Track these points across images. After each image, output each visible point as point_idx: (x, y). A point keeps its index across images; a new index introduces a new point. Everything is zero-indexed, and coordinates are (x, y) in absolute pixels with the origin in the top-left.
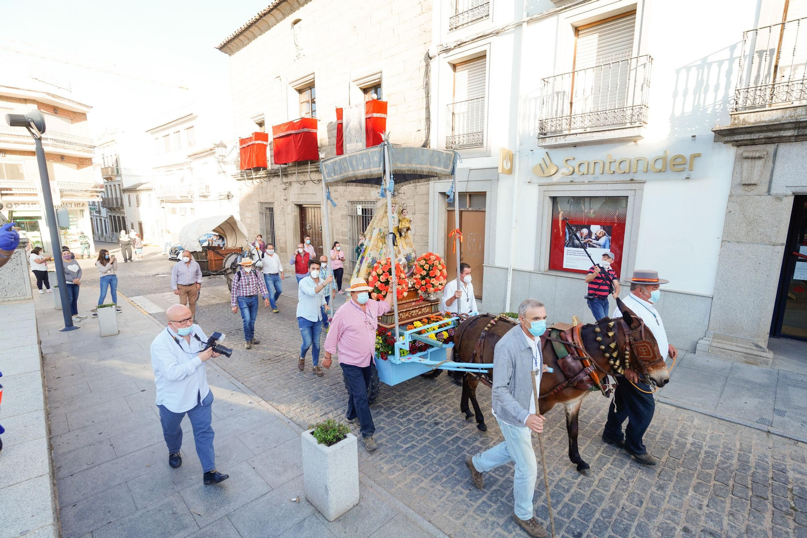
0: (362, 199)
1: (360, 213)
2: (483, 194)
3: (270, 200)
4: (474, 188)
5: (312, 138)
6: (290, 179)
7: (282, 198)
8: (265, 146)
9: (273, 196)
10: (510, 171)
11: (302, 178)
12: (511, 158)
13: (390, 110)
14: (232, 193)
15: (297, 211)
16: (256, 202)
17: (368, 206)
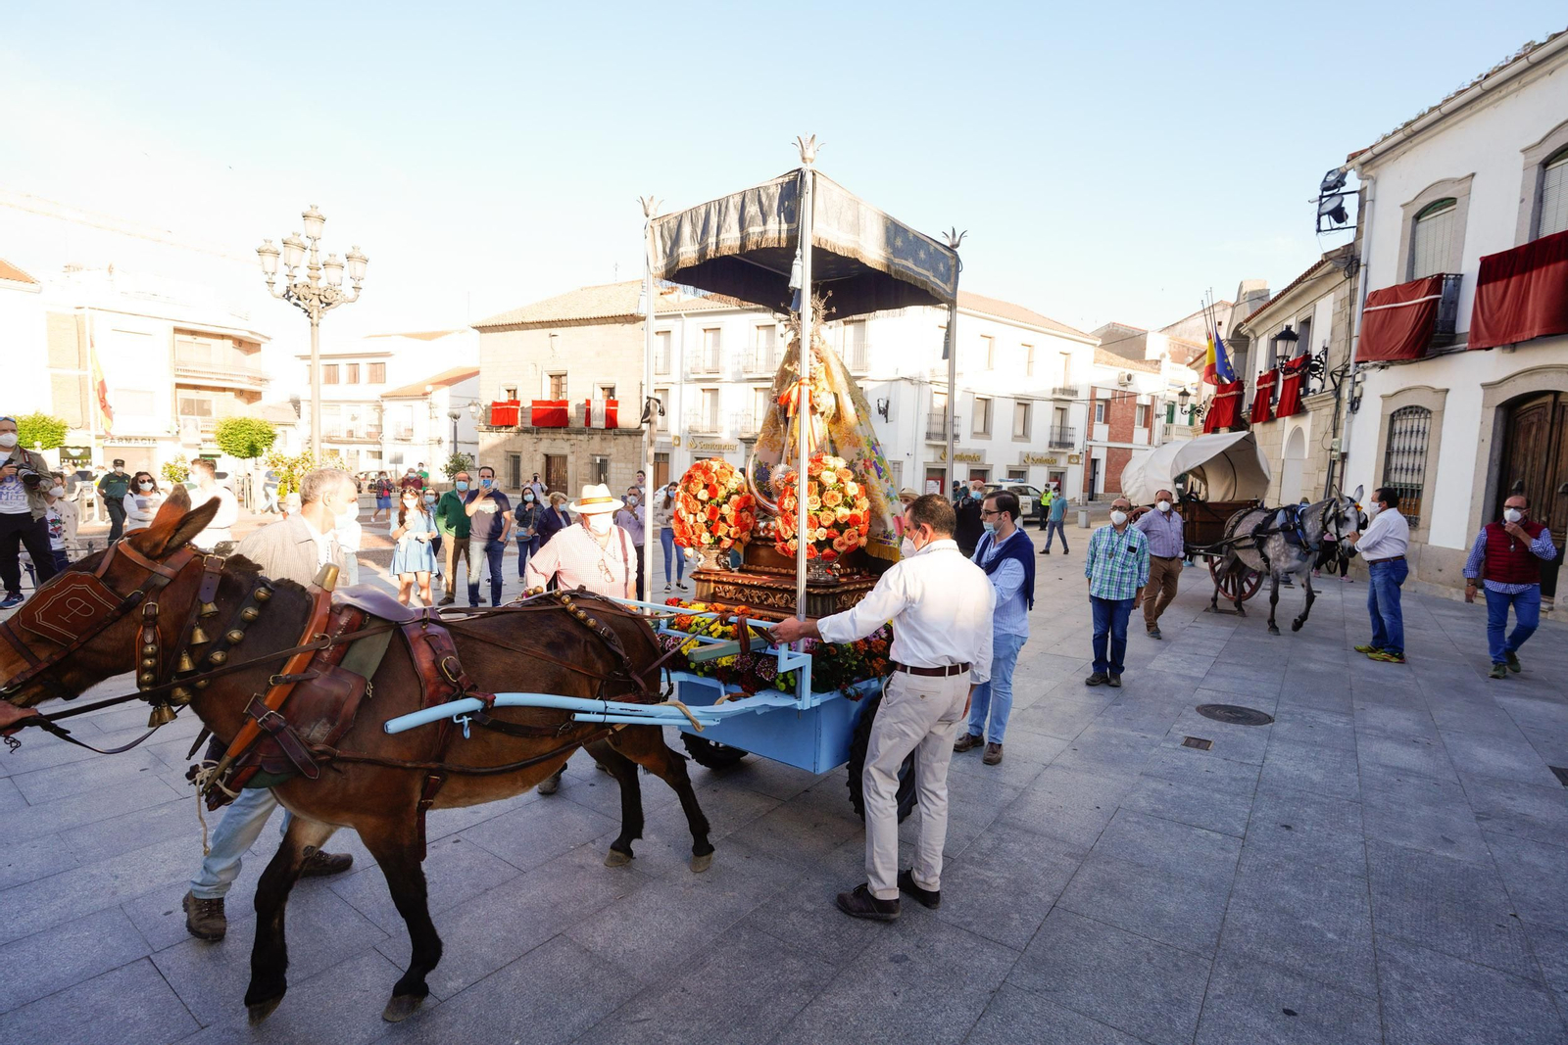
0: (600, 453)
1: (598, 462)
2: (668, 454)
3: (518, 450)
4: (663, 451)
5: (565, 412)
6: (540, 436)
7: (531, 449)
8: (517, 410)
9: (521, 447)
10: (679, 445)
11: (553, 436)
12: (679, 438)
13: (619, 405)
14: (443, 439)
15: (544, 459)
16: (501, 451)
17: (605, 458)
